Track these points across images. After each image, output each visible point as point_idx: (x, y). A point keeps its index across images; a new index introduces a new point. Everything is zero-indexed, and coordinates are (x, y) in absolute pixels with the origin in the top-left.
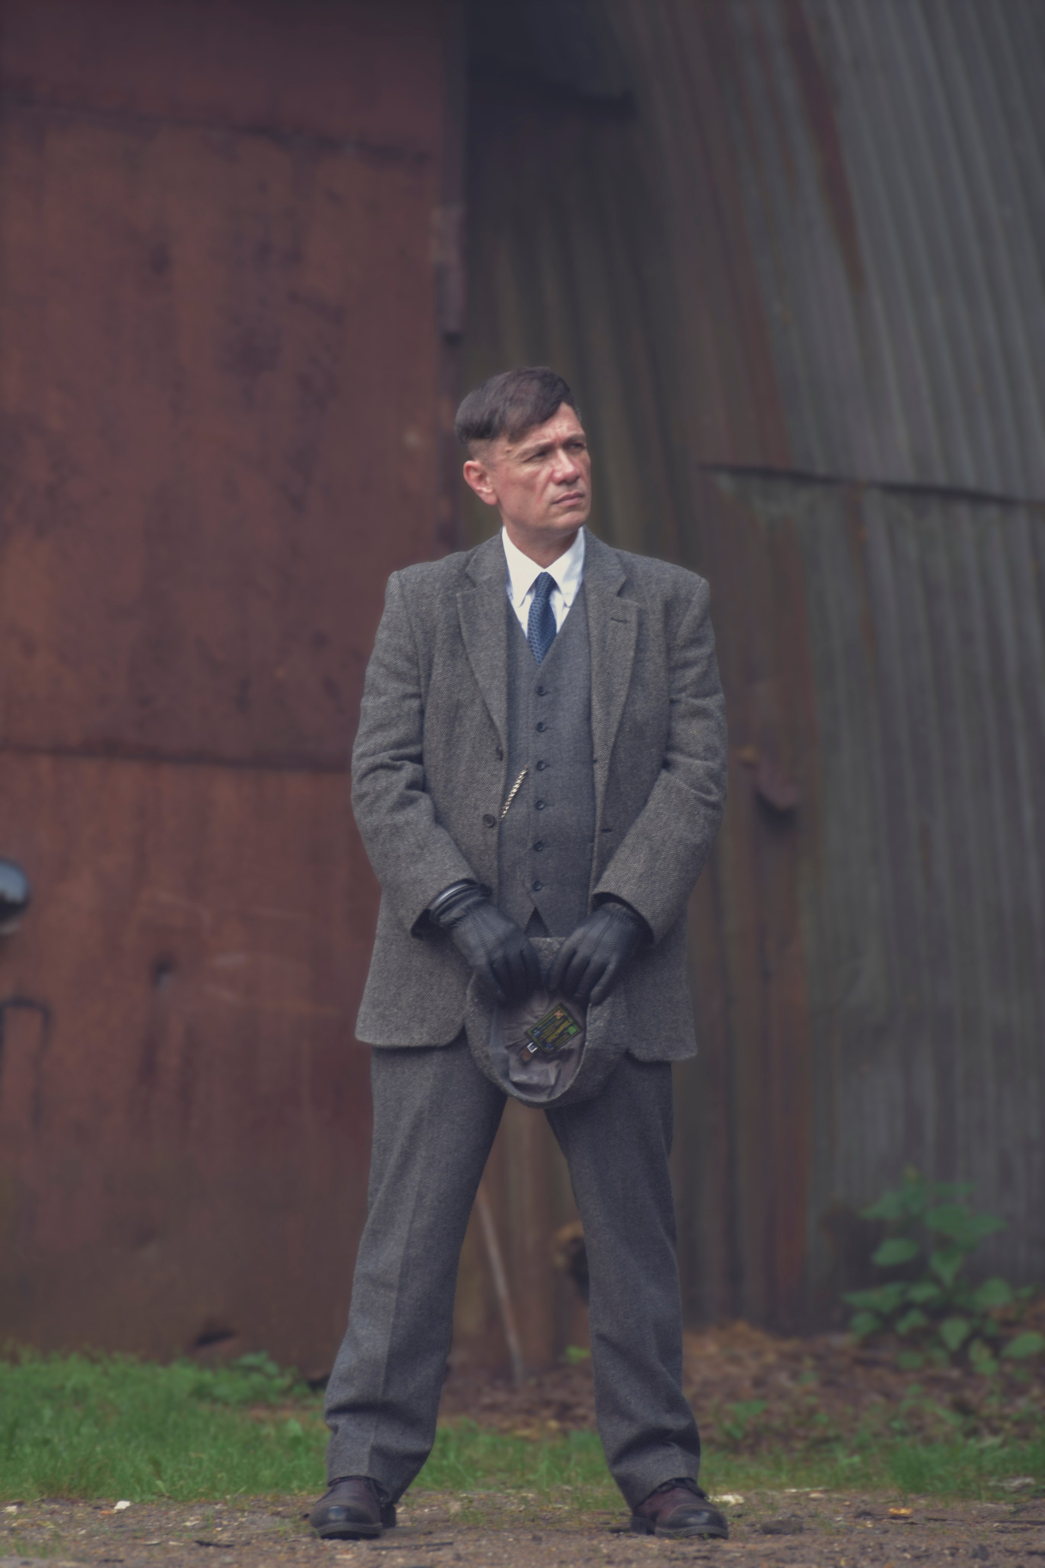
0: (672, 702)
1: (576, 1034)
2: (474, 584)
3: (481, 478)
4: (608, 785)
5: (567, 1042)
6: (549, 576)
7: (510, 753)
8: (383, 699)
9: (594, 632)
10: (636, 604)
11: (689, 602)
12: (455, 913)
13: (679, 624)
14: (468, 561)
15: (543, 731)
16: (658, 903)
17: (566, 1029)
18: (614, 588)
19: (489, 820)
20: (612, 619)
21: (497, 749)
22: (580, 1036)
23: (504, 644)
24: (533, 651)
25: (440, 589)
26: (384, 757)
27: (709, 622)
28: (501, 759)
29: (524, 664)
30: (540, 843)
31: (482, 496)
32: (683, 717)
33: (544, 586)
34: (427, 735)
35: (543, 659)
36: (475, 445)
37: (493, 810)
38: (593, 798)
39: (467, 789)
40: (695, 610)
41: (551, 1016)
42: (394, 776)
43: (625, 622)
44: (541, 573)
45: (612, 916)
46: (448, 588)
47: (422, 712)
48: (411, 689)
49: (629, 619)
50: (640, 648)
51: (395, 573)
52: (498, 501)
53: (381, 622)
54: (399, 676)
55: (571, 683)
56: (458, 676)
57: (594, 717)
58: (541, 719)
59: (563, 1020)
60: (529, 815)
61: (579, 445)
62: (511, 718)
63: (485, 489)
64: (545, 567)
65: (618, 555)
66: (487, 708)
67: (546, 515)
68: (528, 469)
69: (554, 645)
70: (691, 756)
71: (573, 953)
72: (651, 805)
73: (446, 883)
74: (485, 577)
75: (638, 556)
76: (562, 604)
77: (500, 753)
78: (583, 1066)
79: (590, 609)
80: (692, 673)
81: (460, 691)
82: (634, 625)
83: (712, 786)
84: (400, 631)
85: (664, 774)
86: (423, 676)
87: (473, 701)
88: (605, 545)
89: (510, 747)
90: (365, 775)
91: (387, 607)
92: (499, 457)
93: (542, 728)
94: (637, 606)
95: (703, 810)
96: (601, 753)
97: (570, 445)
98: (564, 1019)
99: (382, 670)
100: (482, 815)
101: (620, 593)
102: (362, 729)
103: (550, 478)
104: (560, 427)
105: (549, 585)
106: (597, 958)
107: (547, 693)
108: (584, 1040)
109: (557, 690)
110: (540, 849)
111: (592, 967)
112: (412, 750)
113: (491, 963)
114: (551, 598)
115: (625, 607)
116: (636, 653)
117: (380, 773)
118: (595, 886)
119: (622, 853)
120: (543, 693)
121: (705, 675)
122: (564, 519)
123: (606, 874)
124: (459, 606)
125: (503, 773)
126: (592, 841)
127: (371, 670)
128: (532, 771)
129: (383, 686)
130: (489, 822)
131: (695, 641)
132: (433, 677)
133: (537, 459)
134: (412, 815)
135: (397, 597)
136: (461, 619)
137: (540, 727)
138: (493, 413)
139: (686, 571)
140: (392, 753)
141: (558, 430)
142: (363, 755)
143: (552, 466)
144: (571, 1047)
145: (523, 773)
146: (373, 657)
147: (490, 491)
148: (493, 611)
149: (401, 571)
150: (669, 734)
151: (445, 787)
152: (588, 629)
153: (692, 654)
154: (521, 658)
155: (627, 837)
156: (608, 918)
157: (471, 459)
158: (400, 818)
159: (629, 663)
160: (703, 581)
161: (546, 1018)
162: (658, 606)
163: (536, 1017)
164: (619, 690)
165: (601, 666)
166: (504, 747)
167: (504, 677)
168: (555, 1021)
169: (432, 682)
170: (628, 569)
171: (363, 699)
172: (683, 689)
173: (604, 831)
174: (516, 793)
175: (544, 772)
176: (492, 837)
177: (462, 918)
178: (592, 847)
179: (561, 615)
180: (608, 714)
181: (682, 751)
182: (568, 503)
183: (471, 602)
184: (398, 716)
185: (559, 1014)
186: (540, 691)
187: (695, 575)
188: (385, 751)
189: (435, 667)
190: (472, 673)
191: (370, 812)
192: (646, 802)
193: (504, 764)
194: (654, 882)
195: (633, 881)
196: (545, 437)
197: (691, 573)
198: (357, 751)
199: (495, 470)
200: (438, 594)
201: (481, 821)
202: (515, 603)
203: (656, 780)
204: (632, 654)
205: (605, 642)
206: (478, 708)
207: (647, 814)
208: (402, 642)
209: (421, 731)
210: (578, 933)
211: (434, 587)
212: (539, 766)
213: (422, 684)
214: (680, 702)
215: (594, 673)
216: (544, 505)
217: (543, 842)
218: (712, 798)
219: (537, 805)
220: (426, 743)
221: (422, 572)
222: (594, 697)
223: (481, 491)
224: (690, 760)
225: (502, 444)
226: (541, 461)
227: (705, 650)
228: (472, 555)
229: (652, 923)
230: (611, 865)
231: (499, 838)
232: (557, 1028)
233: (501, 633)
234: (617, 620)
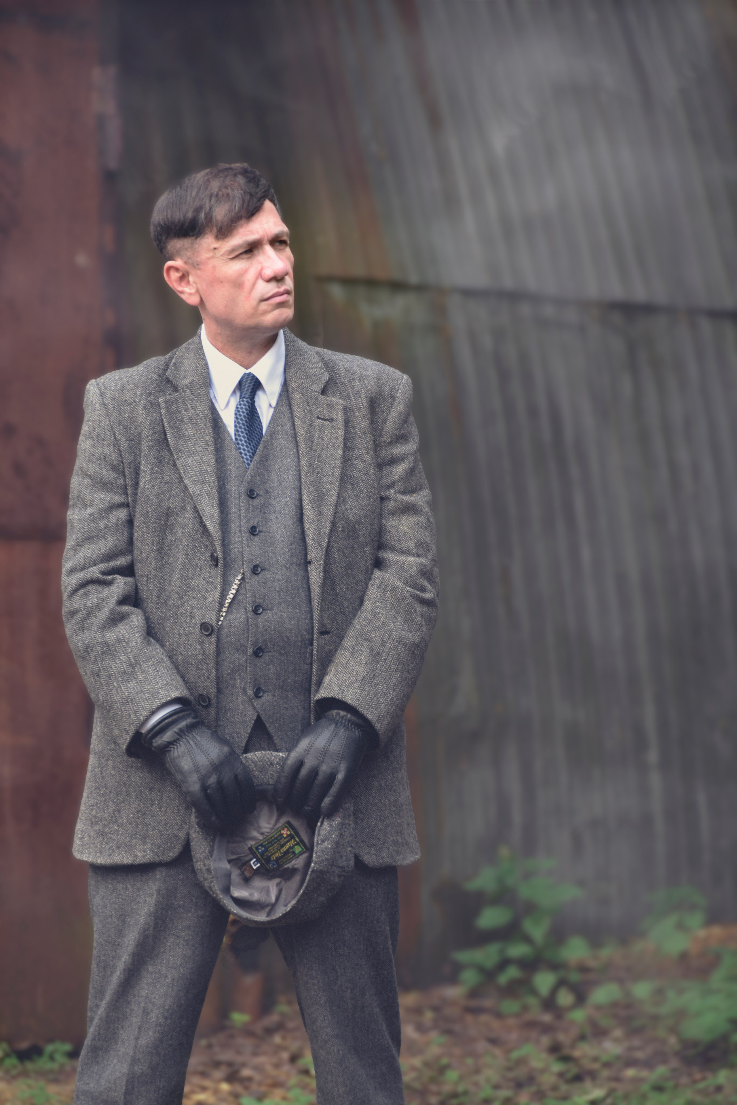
0: (382, 499)
1: (301, 854)
2: (176, 389)
3: (184, 277)
4: (323, 586)
5: (292, 861)
6: (254, 376)
7: (225, 559)
8: (89, 511)
9: (301, 432)
10: (341, 401)
11: (393, 398)
12: (167, 736)
13: (385, 421)
14: (167, 366)
15: (257, 534)
16: (383, 706)
17: (290, 848)
18: (317, 387)
19: (206, 628)
20: (318, 418)
21: (212, 555)
22: (305, 856)
23: (211, 449)
24: (241, 453)
25: (142, 395)
26: (94, 572)
27: (412, 419)
28: (216, 566)
29: (233, 469)
30: (260, 649)
31: (184, 297)
32: (393, 514)
33: (249, 386)
34: (138, 544)
35: (251, 461)
36: (175, 244)
37: (210, 618)
38: (310, 600)
39: (182, 598)
40: (399, 407)
41: (277, 833)
42: (106, 592)
43: (331, 420)
44: (245, 374)
45: (336, 724)
46: (150, 394)
47: (130, 522)
48: (117, 499)
49: (335, 417)
50: (348, 446)
51: (93, 381)
52: (202, 301)
53: (82, 432)
54: (105, 485)
55: (281, 484)
56: (167, 483)
57: (305, 518)
58: (254, 522)
59: (289, 838)
60: (248, 621)
61: (283, 242)
62: (224, 523)
63: (187, 290)
64: (247, 369)
65: (318, 353)
66: (199, 515)
67: (255, 312)
68: (237, 266)
69: (261, 447)
70: (403, 552)
71: (300, 764)
72: (367, 605)
73: (157, 703)
74: (187, 381)
75: (338, 354)
76: (268, 405)
77: (215, 560)
78: (306, 887)
79: (294, 408)
80: (400, 469)
81: (169, 499)
82: (340, 423)
83: (426, 583)
84: (104, 440)
85: (377, 573)
86: (130, 484)
87: (183, 508)
88: (304, 343)
89: (224, 552)
90: (75, 591)
91: (86, 417)
92: (204, 255)
93: (256, 531)
94: (342, 404)
95: (419, 608)
96: (315, 554)
97: (276, 242)
98: (291, 837)
99: (87, 481)
100: (199, 623)
101: (323, 392)
102: (70, 542)
103: (260, 275)
104: (267, 223)
105: (254, 385)
106: (325, 769)
107: (258, 495)
108: (309, 860)
109: (267, 492)
110: (260, 655)
111: (320, 777)
112: (122, 561)
113: (204, 788)
114: (256, 399)
115: (331, 406)
116: (344, 452)
117: (90, 587)
118: (317, 691)
119: (342, 656)
120: (255, 496)
121: (411, 471)
122: (271, 318)
123: (327, 679)
124: (163, 411)
125: (219, 579)
126: (312, 644)
127: (75, 482)
128: (248, 574)
129: (88, 497)
130: (207, 631)
131: (401, 438)
132: (141, 484)
133: (245, 256)
134: (123, 632)
135: (98, 405)
136: (166, 424)
137: (253, 531)
138: (198, 210)
139: (387, 367)
140: (102, 566)
141: (265, 226)
142: (72, 571)
143: (260, 263)
144: (296, 866)
145: (239, 578)
146: (76, 468)
147: (193, 291)
148: (198, 415)
149: (98, 379)
150: (381, 532)
151: (158, 597)
152: (294, 429)
153: (398, 450)
154: (229, 462)
155: (346, 639)
156: (333, 726)
157: (171, 259)
158: (111, 635)
159: (338, 462)
160: (405, 377)
161: (272, 835)
162: (363, 403)
163: (262, 834)
164: (330, 490)
165: (311, 465)
166: (219, 554)
167: (214, 482)
168: (281, 839)
169: (140, 490)
170: (330, 367)
171: (69, 513)
172: (389, 487)
173: (322, 633)
174: (233, 599)
175: (260, 576)
176: (210, 647)
177: (175, 741)
178: (312, 650)
179: (265, 415)
180: (320, 513)
181: (393, 549)
182: (278, 299)
183: (174, 407)
184: (106, 527)
185: (285, 832)
186: (251, 494)
187: (397, 371)
188: (95, 565)
189: (142, 474)
190: (181, 479)
191: (82, 629)
192: (362, 602)
193: (219, 571)
194: (377, 684)
195: (356, 685)
196: (252, 233)
197: (392, 369)
198: (67, 566)
199: (199, 269)
200: (140, 400)
201: (198, 630)
202: (220, 406)
203: (370, 579)
204: (340, 452)
205: (312, 442)
206: (189, 514)
207: (363, 615)
208: (106, 451)
209: (131, 542)
210: (304, 744)
211: (136, 393)
212: (255, 570)
213: (129, 492)
214: (389, 499)
215: (303, 474)
216: (254, 302)
217: (264, 647)
218: (428, 596)
219: (255, 611)
220: (136, 552)
221: (121, 379)
222: (305, 497)
223: (182, 292)
224: (402, 558)
225: (208, 241)
226: (249, 258)
227: (411, 446)
228: (171, 359)
229: (378, 726)
230: (332, 669)
231: (217, 646)
232: (282, 846)
233: (208, 438)
234: (323, 419)
